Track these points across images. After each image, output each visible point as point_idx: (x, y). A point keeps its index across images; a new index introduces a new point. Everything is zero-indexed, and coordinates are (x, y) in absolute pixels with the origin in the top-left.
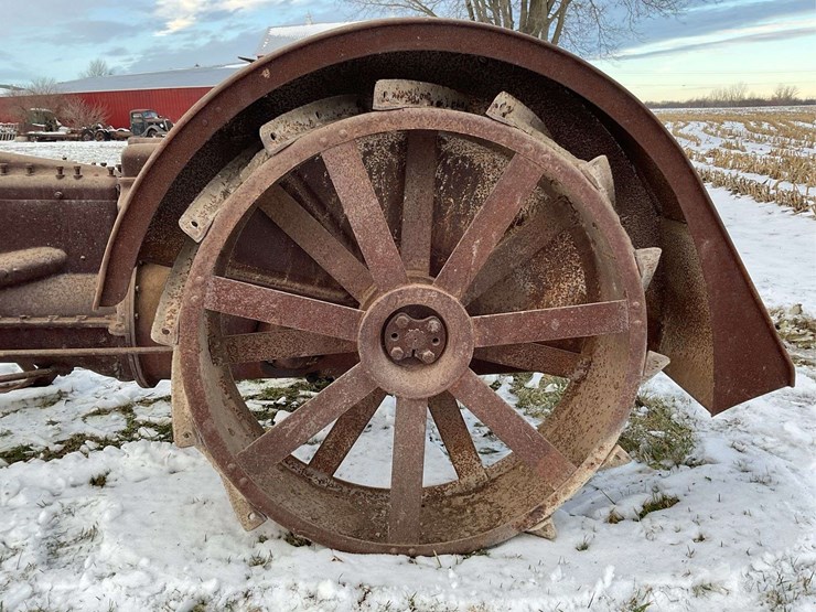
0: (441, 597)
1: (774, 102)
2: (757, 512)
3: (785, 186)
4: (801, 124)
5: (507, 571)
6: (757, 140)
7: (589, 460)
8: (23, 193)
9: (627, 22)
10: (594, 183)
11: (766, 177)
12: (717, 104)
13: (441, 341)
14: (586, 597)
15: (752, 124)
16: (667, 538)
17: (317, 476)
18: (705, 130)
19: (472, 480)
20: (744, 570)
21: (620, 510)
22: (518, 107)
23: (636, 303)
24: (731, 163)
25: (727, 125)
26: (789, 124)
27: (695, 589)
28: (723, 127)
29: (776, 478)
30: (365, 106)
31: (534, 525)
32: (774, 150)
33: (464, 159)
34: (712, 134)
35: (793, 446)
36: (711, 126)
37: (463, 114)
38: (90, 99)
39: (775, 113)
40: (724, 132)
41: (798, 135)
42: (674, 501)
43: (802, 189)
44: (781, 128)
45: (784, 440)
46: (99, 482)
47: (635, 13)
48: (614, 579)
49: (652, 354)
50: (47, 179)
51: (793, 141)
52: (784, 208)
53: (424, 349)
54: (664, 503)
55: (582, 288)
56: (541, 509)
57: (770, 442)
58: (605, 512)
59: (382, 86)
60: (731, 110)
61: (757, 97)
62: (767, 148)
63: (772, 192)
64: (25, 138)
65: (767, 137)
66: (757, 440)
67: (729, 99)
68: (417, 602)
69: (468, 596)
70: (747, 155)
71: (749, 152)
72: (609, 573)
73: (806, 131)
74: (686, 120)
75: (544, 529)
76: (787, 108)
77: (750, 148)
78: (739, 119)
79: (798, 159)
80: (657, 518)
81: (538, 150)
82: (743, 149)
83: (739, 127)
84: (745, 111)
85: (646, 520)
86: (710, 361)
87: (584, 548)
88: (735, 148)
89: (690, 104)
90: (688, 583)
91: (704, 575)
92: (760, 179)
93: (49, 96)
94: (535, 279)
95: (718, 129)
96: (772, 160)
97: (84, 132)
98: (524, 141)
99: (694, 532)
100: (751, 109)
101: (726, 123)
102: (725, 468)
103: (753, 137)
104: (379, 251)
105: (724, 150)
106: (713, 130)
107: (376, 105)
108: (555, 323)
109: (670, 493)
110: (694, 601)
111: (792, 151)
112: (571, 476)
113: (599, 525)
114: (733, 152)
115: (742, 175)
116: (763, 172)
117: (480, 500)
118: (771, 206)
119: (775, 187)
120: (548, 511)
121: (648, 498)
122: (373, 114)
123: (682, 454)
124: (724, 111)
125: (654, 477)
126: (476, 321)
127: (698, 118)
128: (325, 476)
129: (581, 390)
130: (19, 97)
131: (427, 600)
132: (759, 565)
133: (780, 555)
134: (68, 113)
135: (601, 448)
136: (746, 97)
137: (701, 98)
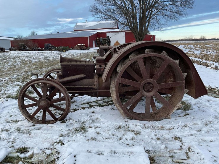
0: (156, 125)
1: (200, 40)
2: (202, 115)
3: (204, 61)
4: (207, 45)
5: (165, 122)
6: (197, 50)
7: (176, 106)
8: (79, 65)
9: (165, 22)
10: (177, 64)
11: (199, 59)
12: (186, 40)
13: (152, 88)
14: (178, 125)
15: (195, 45)
16: (189, 118)
17: (130, 111)
18: (184, 47)
19: (155, 112)
20: (201, 121)
21: (180, 115)
22: (165, 52)
23: (183, 82)
24: (191, 55)
25: (189, 46)
26: (204, 46)
27: (194, 124)
28: (188, 46)
29: (205, 111)
30: (144, 53)
31: (168, 116)
32: (201, 52)
33: (154, 60)
34: (186, 48)
35: (208, 107)
36: (185, 46)
37: (158, 54)
38: (34, 41)
39: (201, 42)
40: (188, 48)
41: (206, 48)
42: (189, 114)
43: (208, 62)
44: (202, 47)
45: (206, 106)
46: (93, 112)
47: (167, 20)
48: (182, 123)
49: (186, 89)
50: (83, 63)
51: (205, 50)
52: (204, 66)
53: (150, 89)
54: (187, 114)
55: (173, 80)
56: (169, 114)
57: (204, 106)
58: (178, 116)
59: (146, 50)
60: (190, 42)
61: (196, 38)
62: (199, 52)
63: (201, 63)
64: (18, 50)
65: (199, 49)
66: (202, 106)
67: (189, 39)
68: (153, 125)
69: (160, 125)
70: (195, 54)
71: (195, 53)
72: (181, 122)
73: (208, 47)
74: (179, 44)
75: (169, 117)
76: (203, 41)
77: (196, 52)
78: (192, 44)
79: (207, 55)
80: (187, 116)
81: (169, 59)
82: (194, 52)
83: (192, 46)
84: (193, 42)
85: (185, 116)
86: (195, 91)
87: (176, 120)
88: (192, 52)
89: (179, 40)
90: (193, 123)
91: (195, 122)
92: (198, 60)
93: (24, 40)
94: (165, 79)
95: (187, 47)
96: (201, 55)
97: (33, 49)
98: (167, 58)
99: (193, 117)
100: (195, 42)
101: (189, 45)
102: (197, 110)
103: (196, 49)
104: (144, 74)
105: (189, 53)
106: (186, 47)
107: (145, 53)
108: (171, 85)
109: (188, 113)
110: (194, 126)
111: (205, 53)
112: (174, 109)
113: (177, 117)
114: (192, 53)
115: (194, 58)
116: (199, 58)
117: (157, 115)
118: (201, 66)
119: (202, 62)
120: (170, 114)
121: (184, 114)
122: (145, 54)
123: (189, 109)
124: (188, 42)
125: (185, 112)
126: (158, 85)
127: (182, 44)
128: (131, 111)
129: (173, 97)
130: (17, 40)
131: (154, 125)
132: (203, 121)
133: (206, 119)
134: (29, 44)
135: (178, 104)
136: (193, 38)
137: (182, 39)
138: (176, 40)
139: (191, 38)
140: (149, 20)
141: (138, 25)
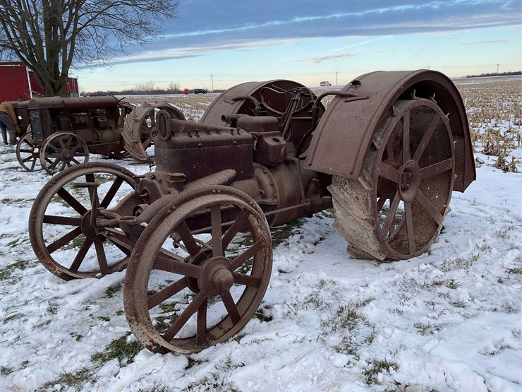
1: (169, 92)
8: (221, 143)
13: (410, 181)
31: (437, 238)
50: (228, 135)
53: (406, 184)
56: (438, 231)
67: (146, 90)
108: (438, 168)
136: (155, 88)
137: (130, 89)
138: (115, 91)
139: (149, 88)
140: (72, 39)
141: (45, 49)
